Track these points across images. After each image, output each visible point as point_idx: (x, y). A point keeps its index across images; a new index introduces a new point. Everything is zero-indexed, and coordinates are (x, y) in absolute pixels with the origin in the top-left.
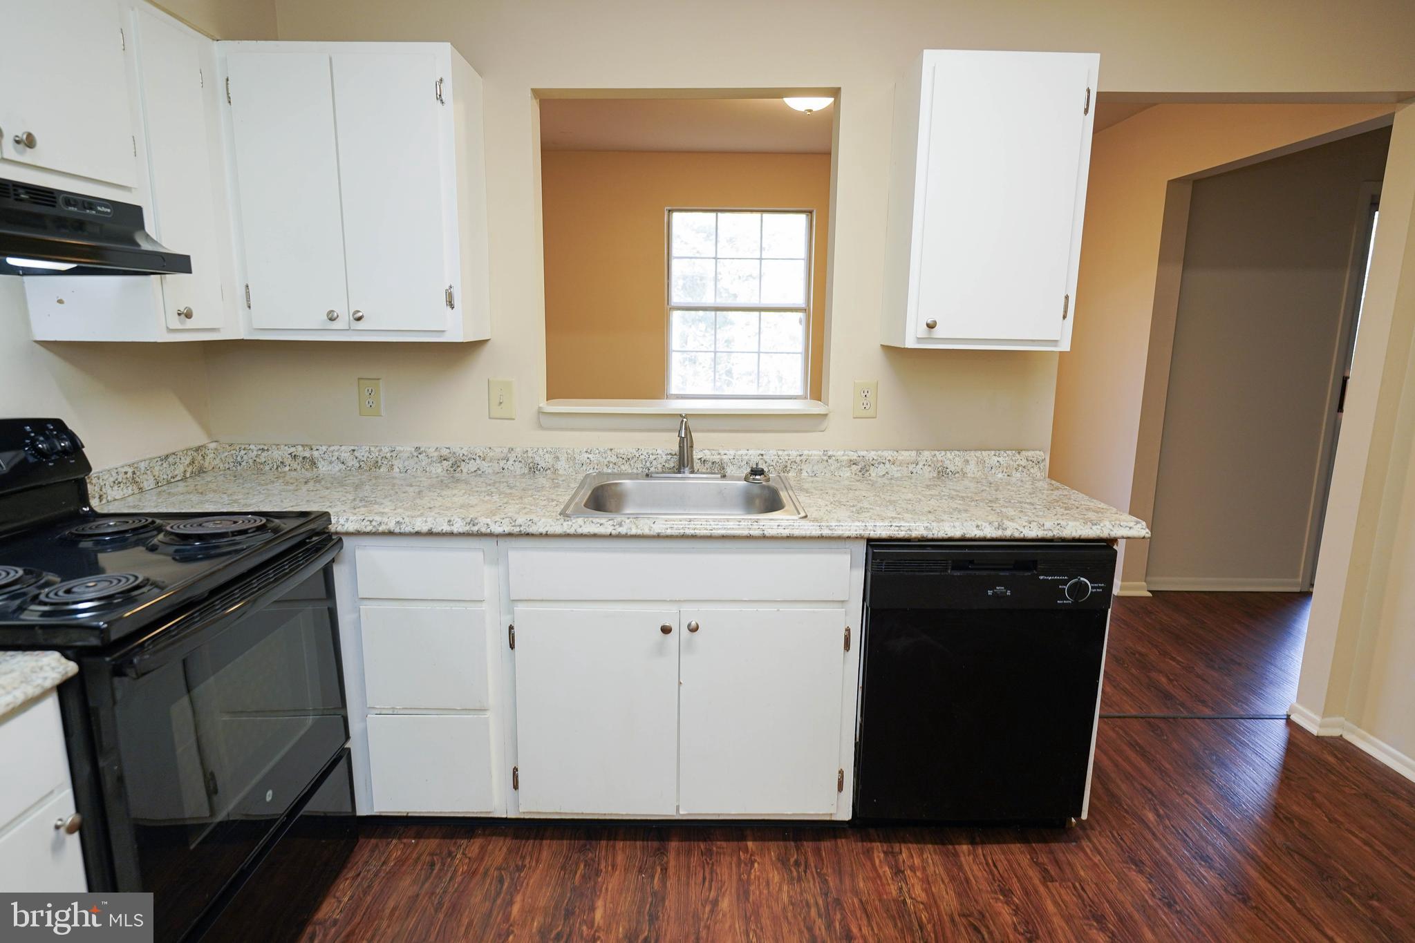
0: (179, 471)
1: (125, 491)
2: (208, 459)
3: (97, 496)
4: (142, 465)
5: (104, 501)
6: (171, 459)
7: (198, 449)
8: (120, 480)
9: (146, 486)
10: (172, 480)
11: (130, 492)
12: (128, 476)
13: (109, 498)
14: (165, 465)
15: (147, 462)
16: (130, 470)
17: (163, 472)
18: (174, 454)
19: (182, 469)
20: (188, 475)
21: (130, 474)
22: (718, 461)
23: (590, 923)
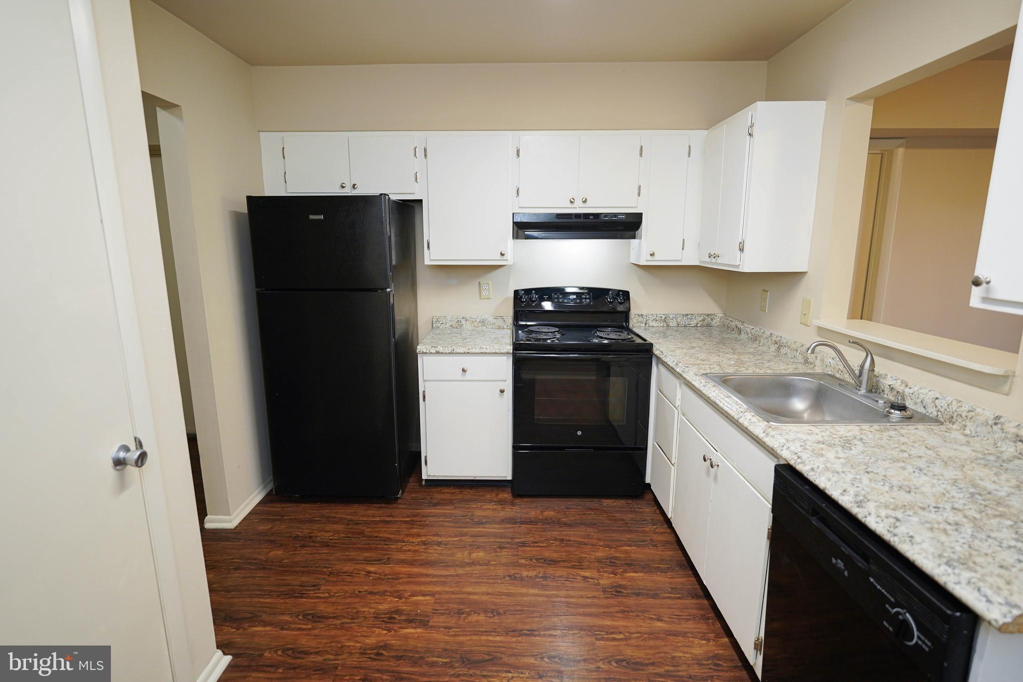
0: (693, 323)
1: (659, 324)
2: (715, 321)
4: (671, 316)
5: (647, 325)
6: (689, 316)
7: (708, 315)
8: (657, 319)
9: (671, 324)
10: (688, 325)
11: (662, 325)
13: (650, 325)
14: (685, 318)
15: (674, 315)
16: (664, 317)
17: (685, 321)
18: (692, 314)
19: (695, 322)
20: (699, 325)
21: (663, 318)
22: (901, 391)
23: (625, 571)
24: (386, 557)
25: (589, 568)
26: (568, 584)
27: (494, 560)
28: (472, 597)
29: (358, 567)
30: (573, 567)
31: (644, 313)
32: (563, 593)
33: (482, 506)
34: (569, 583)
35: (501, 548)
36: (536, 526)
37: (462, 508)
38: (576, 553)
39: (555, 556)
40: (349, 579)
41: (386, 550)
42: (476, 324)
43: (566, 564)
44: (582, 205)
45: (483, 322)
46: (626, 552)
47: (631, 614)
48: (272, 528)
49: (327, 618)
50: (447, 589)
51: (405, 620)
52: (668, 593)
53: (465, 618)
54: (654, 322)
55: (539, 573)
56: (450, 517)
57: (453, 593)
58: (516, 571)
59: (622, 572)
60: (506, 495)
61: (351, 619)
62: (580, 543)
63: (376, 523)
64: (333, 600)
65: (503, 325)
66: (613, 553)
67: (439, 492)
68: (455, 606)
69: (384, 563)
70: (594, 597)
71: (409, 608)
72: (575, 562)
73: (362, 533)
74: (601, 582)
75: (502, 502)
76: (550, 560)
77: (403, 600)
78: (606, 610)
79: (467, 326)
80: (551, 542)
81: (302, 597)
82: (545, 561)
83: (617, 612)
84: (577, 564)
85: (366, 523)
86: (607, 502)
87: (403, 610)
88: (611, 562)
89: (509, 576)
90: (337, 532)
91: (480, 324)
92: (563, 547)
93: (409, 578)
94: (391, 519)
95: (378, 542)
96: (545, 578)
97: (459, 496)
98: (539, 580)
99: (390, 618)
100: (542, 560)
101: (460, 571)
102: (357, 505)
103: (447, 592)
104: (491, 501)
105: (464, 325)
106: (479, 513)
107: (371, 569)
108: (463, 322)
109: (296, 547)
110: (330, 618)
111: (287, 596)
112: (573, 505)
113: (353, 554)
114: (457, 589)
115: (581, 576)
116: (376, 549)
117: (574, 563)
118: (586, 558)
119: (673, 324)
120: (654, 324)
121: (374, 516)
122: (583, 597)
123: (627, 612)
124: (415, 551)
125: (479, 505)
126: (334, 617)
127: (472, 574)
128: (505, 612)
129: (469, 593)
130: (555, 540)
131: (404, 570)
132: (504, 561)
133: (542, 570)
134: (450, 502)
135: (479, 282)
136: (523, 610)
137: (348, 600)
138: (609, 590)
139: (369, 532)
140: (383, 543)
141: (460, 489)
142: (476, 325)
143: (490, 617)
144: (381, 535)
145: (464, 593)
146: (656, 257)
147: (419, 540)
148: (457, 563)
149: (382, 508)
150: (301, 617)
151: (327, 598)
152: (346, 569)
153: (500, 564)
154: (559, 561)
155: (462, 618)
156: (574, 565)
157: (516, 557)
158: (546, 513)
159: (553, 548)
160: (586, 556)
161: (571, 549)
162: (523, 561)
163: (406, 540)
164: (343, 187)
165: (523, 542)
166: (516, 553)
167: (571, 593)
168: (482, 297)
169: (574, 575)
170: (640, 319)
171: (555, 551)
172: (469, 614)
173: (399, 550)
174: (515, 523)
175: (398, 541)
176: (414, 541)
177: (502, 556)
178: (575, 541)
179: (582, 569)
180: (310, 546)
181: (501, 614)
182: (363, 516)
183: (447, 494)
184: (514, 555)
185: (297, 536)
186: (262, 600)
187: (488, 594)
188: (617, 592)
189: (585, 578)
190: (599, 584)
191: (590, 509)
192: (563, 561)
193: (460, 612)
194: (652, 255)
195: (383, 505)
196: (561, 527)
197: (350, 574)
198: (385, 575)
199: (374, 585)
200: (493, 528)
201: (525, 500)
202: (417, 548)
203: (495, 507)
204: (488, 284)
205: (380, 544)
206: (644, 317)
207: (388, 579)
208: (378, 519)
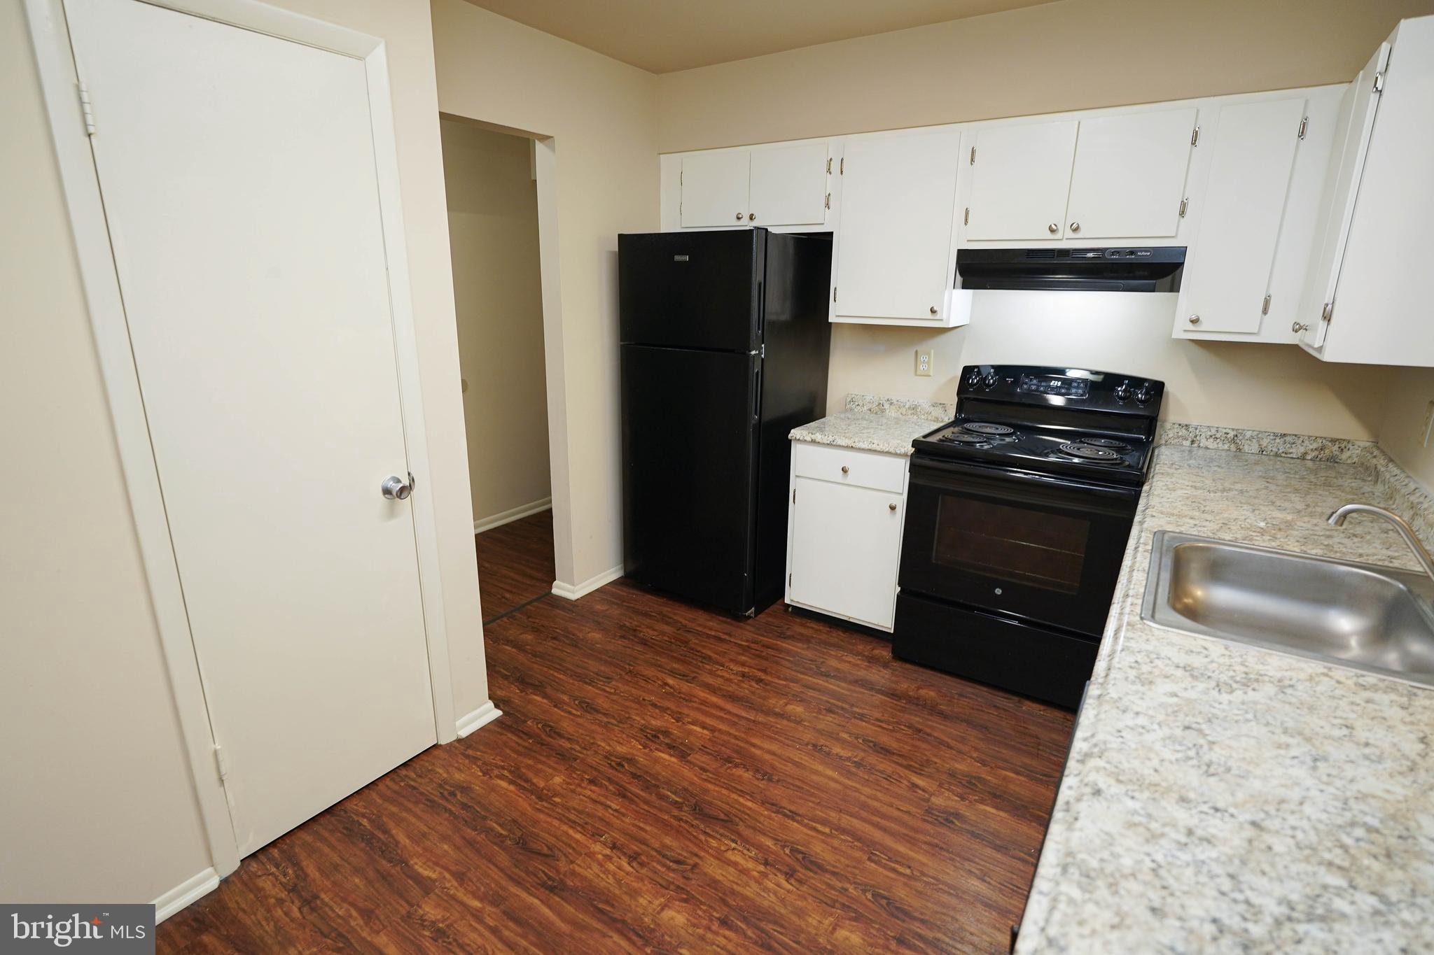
0: (1297, 451)
1: (1220, 445)
2: (1348, 453)
3: (1190, 440)
4: (1248, 434)
5: (1196, 445)
6: (1288, 439)
7: (1334, 441)
8: (1218, 436)
9: (1246, 448)
10: (1283, 455)
11: (1226, 447)
12: (1228, 436)
13: (1201, 445)
14: (1278, 440)
15: (1255, 433)
16: (1232, 434)
17: (1279, 446)
18: (1296, 436)
19: (1302, 450)
20: (1309, 457)
23: (982, 801)
24: (694, 675)
25: (930, 776)
26: (885, 783)
27: (809, 722)
28: (753, 750)
29: (660, 675)
30: (908, 767)
31: (1194, 423)
32: (867, 790)
33: (843, 655)
34: (888, 782)
35: (830, 711)
36: (895, 702)
37: (816, 650)
38: (926, 753)
39: (894, 745)
40: (642, 683)
41: (699, 668)
42: (904, 411)
43: (901, 760)
44: (1070, 234)
45: (914, 409)
46: (1005, 778)
47: (945, 853)
48: (607, 610)
49: (598, 711)
50: (733, 731)
51: (667, 744)
52: (1025, 854)
53: (729, 768)
54: (1212, 440)
55: (855, 757)
56: (794, 657)
57: (736, 738)
58: (828, 743)
59: (975, 800)
60: (885, 653)
61: (619, 722)
62: (942, 743)
63: (708, 636)
64: (615, 697)
65: (943, 416)
66: (984, 773)
67: (802, 625)
68: (728, 751)
69: (687, 681)
70: (908, 813)
71: (679, 734)
72: (916, 762)
73: (686, 643)
74: (933, 799)
75: (872, 660)
76: (881, 748)
77: (680, 724)
78: (912, 834)
79: (891, 412)
80: (902, 727)
81: (590, 684)
82: (874, 746)
83: (925, 843)
84: (917, 766)
85: (699, 634)
86: (1028, 706)
87: (672, 734)
88: (970, 782)
89: (815, 746)
90: (663, 633)
91: (910, 412)
92: (913, 739)
93: (701, 704)
94: (726, 637)
95: (695, 657)
96: (858, 765)
97: (824, 637)
98: (849, 764)
99: (655, 736)
100: (871, 744)
101: (761, 718)
102: (701, 612)
103: (730, 734)
104: (858, 654)
105: (887, 411)
106: (833, 663)
107: (671, 681)
108: (887, 406)
109: (615, 636)
110: (600, 713)
111: (579, 679)
112: (973, 694)
113: (663, 660)
114: (743, 735)
115: (909, 782)
116: (689, 663)
117: (912, 763)
118: (936, 763)
119: (1251, 448)
120: (1211, 444)
121: (711, 629)
122: (892, 806)
123: (942, 848)
124: (727, 680)
125: (840, 653)
126: (604, 714)
127: (772, 726)
128: (778, 781)
129: (754, 745)
130: (909, 727)
131: (702, 694)
132: (821, 726)
133: (862, 754)
134: (807, 640)
135: (917, 352)
136: (803, 788)
137: (627, 703)
138: (937, 813)
139: (695, 643)
140: (700, 659)
141: (830, 628)
142: (904, 413)
143: (758, 779)
144: (704, 651)
145: (747, 742)
146: (1204, 326)
147: (741, 669)
148: (764, 708)
149: (725, 622)
150: (577, 702)
151: (611, 693)
152: (646, 673)
153: (814, 728)
154: (894, 754)
155: (725, 767)
156: (911, 766)
157: (840, 728)
158: (923, 692)
159: (898, 735)
160: (938, 761)
161: (924, 746)
162: (845, 736)
163: (727, 664)
164: (739, 218)
165: (862, 715)
166: (844, 724)
167: (879, 795)
168: (918, 373)
169: (901, 777)
170: (1183, 432)
171: (898, 740)
172: (736, 766)
173: (711, 673)
174: (872, 689)
175: (717, 663)
176: (734, 668)
177: (824, 720)
178: (936, 738)
179: (920, 774)
180: (629, 639)
181: (772, 782)
182: (700, 625)
183: (810, 629)
184: (839, 725)
185: (624, 626)
186: (556, 674)
187: (774, 754)
188: (947, 820)
189: (915, 786)
190: (928, 800)
191: (995, 706)
192: (900, 755)
193: (729, 760)
194: (1194, 322)
195: (729, 620)
196: (931, 715)
197: (646, 679)
198: (679, 693)
199: (662, 699)
200: (838, 686)
201: (908, 666)
202: (732, 677)
203: (859, 662)
204: (929, 354)
205: (696, 660)
206: (1190, 430)
207: (680, 697)
208: (713, 633)
